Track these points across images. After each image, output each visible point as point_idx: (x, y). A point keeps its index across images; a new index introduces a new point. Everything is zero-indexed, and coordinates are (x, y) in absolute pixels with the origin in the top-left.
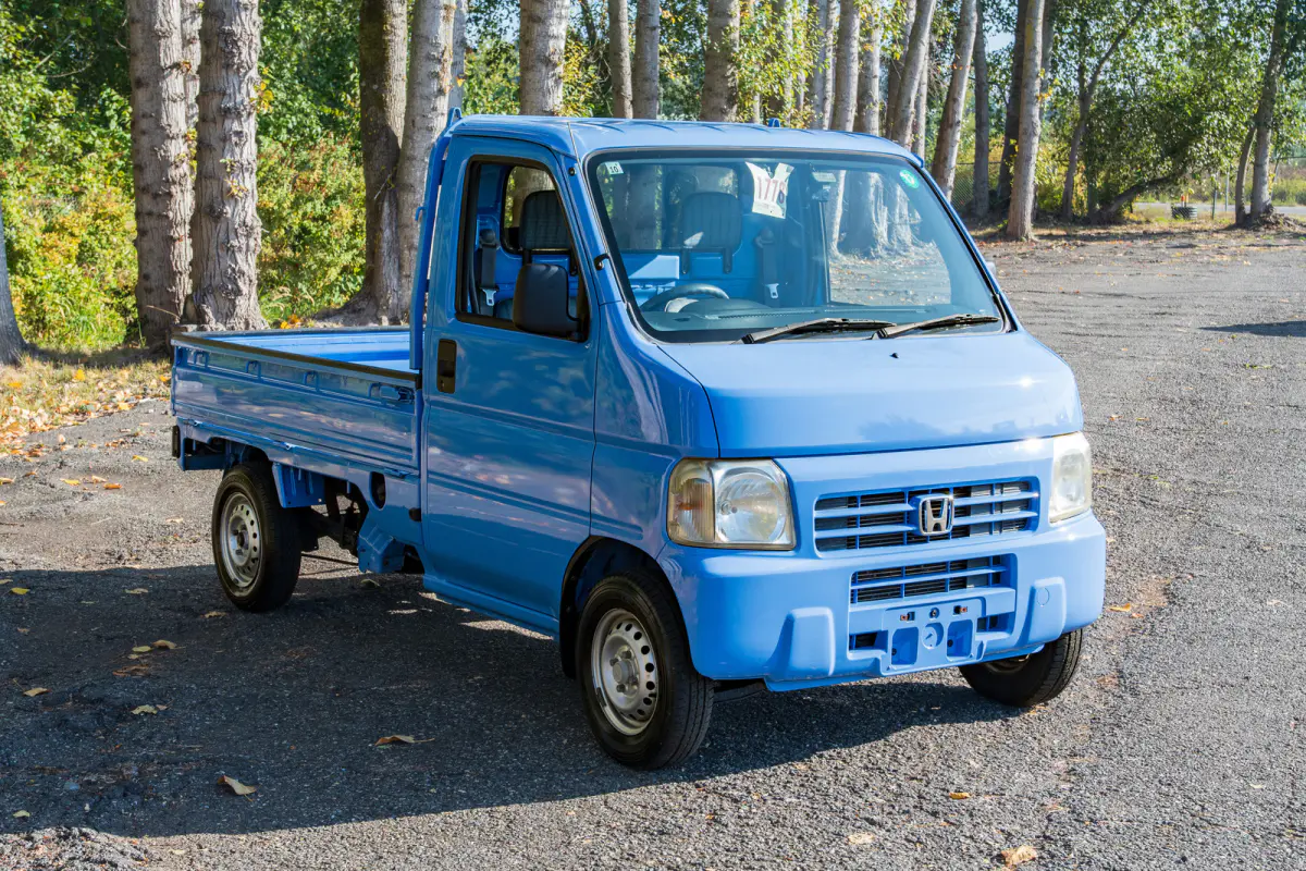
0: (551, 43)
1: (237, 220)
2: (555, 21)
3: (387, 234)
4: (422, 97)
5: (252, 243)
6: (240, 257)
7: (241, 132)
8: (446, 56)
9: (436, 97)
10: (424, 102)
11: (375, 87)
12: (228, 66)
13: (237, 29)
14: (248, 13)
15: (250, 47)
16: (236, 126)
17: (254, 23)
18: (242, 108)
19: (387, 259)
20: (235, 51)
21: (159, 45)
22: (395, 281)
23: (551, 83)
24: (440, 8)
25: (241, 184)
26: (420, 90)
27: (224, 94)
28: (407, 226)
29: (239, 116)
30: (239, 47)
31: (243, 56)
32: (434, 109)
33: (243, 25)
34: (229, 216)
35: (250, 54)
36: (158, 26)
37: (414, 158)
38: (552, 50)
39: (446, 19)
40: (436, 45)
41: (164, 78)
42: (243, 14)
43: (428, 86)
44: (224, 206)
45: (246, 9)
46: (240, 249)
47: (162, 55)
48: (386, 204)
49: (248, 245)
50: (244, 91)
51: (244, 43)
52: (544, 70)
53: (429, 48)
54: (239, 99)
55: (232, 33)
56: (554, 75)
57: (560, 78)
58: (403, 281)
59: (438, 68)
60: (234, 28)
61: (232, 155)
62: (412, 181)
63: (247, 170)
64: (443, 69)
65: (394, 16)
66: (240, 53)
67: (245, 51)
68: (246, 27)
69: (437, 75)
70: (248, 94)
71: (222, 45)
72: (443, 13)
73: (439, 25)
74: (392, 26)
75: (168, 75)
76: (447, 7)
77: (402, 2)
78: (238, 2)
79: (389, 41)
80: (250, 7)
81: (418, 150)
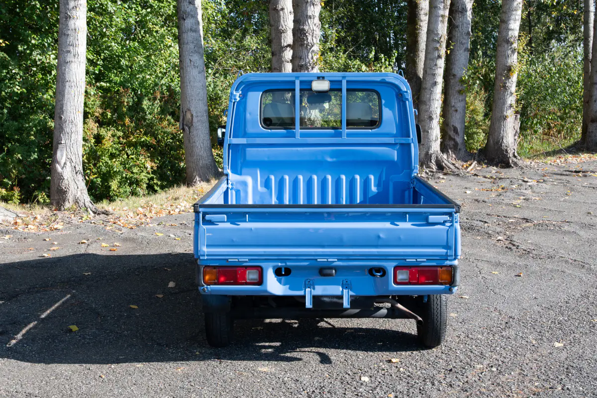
0: (510, 33)
2: (512, 22)
4: (430, 60)
9: (437, 59)
10: (431, 62)
11: (412, 55)
12: (302, 45)
13: (306, 28)
14: (312, 20)
15: (312, 36)
17: (315, 25)
18: (309, 64)
20: (305, 38)
21: (281, 36)
23: (509, 52)
24: (439, 17)
26: (430, 56)
27: (301, 58)
28: (423, 121)
29: (307, 68)
30: (307, 36)
31: (309, 41)
32: (436, 65)
33: (309, 25)
35: (313, 39)
36: (281, 27)
37: (426, 89)
38: (510, 36)
39: (443, 22)
40: (438, 34)
41: (283, 52)
42: (309, 20)
43: (433, 54)
45: (311, 18)
47: (282, 41)
50: (310, 56)
51: (309, 34)
52: (506, 46)
53: (434, 35)
54: (307, 60)
55: (304, 30)
56: (511, 48)
57: (515, 50)
58: (421, 147)
59: (438, 45)
60: (305, 27)
62: (425, 100)
64: (441, 46)
65: (421, 21)
66: (307, 39)
67: (310, 38)
68: (311, 26)
69: (437, 49)
70: (312, 58)
71: (299, 35)
72: (440, 19)
73: (438, 25)
74: (420, 26)
75: (285, 50)
76: (443, 16)
77: (426, 14)
78: (307, 15)
79: (419, 33)
80: (312, 17)
81: (428, 85)
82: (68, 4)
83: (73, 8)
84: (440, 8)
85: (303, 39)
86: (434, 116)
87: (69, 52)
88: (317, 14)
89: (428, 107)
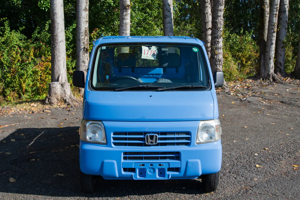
1: (217, 58)
3: (262, 61)
4: (270, 33)
5: (220, 63)
6: (218, 66)
7: (218, 41)
8: (275, 24)
9: (273, 33)
10: (270, 34)
11: (262, 31)
12: (216, 28)
13: (218, 21)
15: (220, 24)
16: (217, 40)
17: (221, 19)
18: (218, 36)
19: (262, 66)
21: (206, 25)
22: (264, 71)
24: (274, 15)
25: (218, 51)
27: (215, 34)
28: (266, 60)
29: (218, 38)
31: (219, 26)
32: (273, 36)
33: (219, 20)
34: (216, 58)
35: (220, 26)
36: (206, 21)
37: (268, 46)
39: (276, 17)
40: (273, 22)
41: (207, 31)
42: (219, 18)
43: (271, 31)
44: (215, 56)
46: (218, 64)
47: (207, 26)
48: (262, 55)
49: (219, 64)
50: (219, 33)
53: (271, 23)
54: (218, 34)
55: (217, 22)
58: (266, 71)
59: (273, 27)
61: (217, 46)
62: (267, 51)
63: (220, 49)
64: (275, 27)
65: (266, 17)
66: (218, 25)
67: (219, 25)
69: (273, 29)
70: (220, 33)
71: (214, 24)
72: (275, 15)
73: (274, 18)
74: (265, 19)
75: (208, 30)
76: (276, 14)
77: (268, 14)
78: (218, 15)
79: (265, 22)
80: (220, 16)
81: (269, 44)
82: (123, 14)
83: (125, 15)
84: (274, 11)
85: (216, 25)
86: (271, 58)
87: (123, 33)
88: (222, 15)
89: (269, 54)
